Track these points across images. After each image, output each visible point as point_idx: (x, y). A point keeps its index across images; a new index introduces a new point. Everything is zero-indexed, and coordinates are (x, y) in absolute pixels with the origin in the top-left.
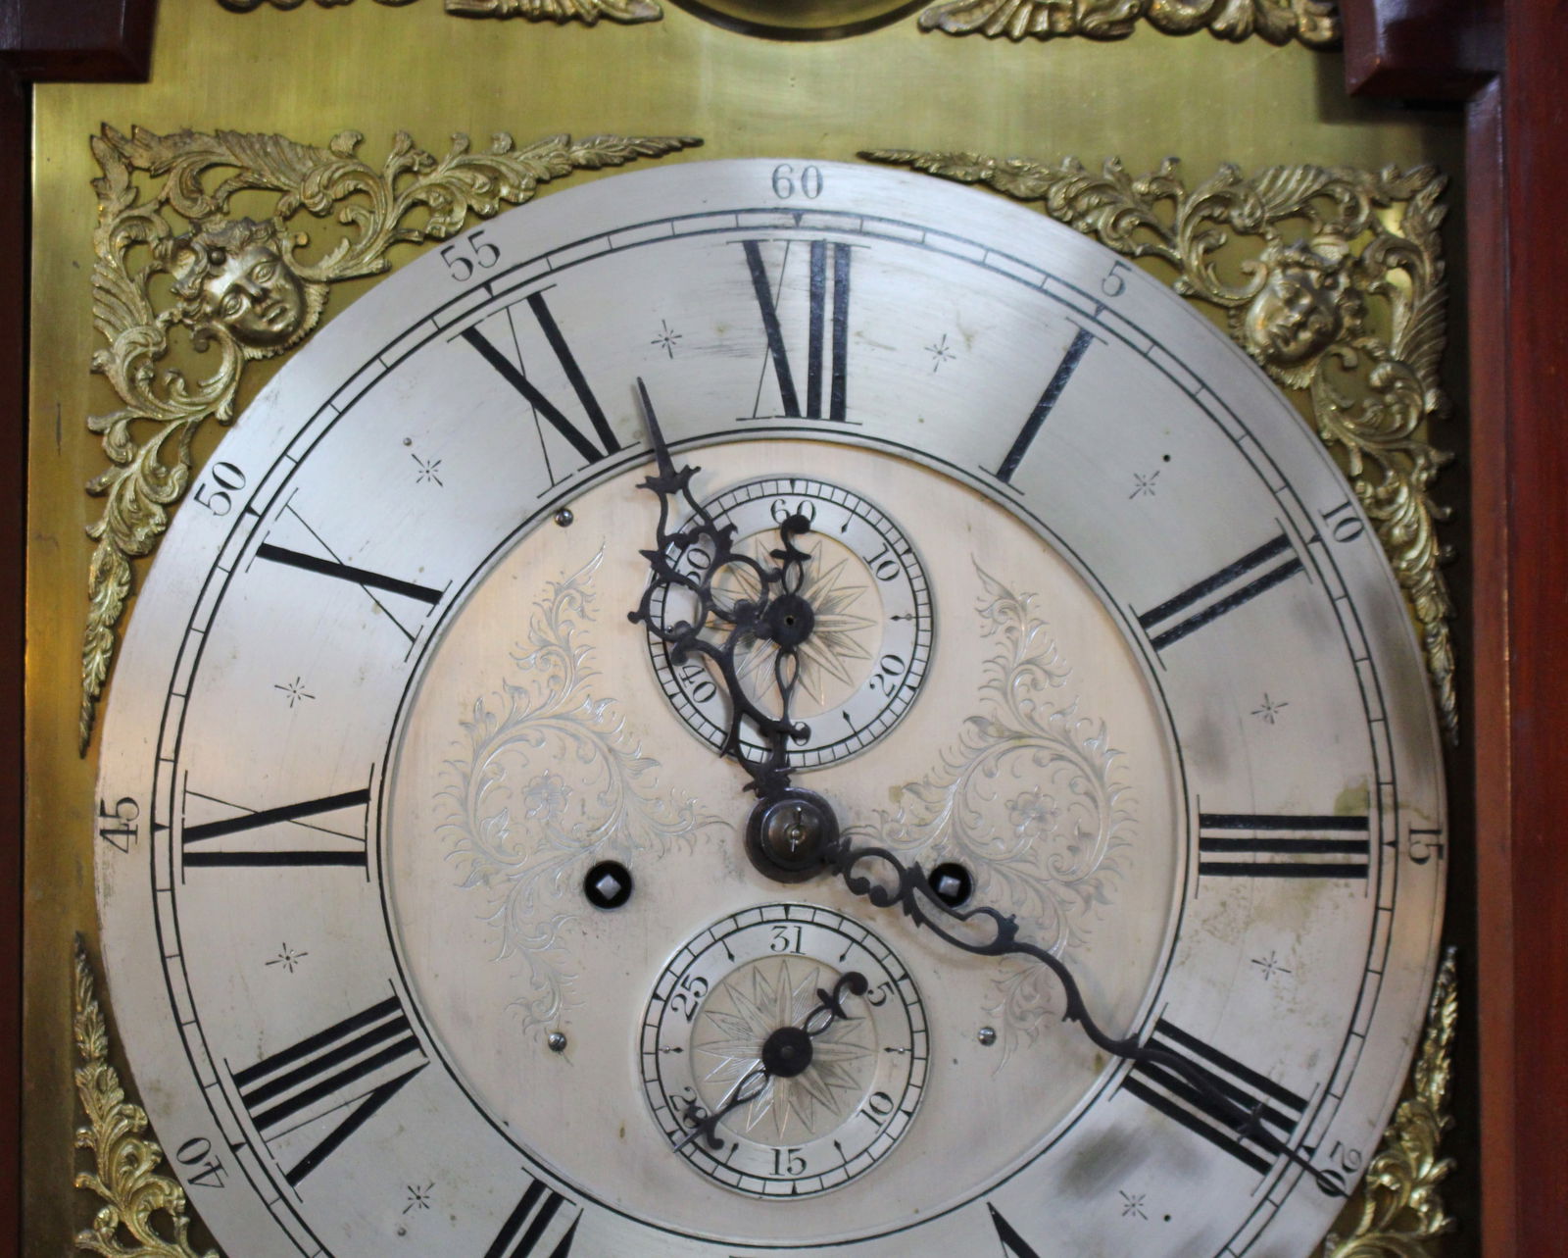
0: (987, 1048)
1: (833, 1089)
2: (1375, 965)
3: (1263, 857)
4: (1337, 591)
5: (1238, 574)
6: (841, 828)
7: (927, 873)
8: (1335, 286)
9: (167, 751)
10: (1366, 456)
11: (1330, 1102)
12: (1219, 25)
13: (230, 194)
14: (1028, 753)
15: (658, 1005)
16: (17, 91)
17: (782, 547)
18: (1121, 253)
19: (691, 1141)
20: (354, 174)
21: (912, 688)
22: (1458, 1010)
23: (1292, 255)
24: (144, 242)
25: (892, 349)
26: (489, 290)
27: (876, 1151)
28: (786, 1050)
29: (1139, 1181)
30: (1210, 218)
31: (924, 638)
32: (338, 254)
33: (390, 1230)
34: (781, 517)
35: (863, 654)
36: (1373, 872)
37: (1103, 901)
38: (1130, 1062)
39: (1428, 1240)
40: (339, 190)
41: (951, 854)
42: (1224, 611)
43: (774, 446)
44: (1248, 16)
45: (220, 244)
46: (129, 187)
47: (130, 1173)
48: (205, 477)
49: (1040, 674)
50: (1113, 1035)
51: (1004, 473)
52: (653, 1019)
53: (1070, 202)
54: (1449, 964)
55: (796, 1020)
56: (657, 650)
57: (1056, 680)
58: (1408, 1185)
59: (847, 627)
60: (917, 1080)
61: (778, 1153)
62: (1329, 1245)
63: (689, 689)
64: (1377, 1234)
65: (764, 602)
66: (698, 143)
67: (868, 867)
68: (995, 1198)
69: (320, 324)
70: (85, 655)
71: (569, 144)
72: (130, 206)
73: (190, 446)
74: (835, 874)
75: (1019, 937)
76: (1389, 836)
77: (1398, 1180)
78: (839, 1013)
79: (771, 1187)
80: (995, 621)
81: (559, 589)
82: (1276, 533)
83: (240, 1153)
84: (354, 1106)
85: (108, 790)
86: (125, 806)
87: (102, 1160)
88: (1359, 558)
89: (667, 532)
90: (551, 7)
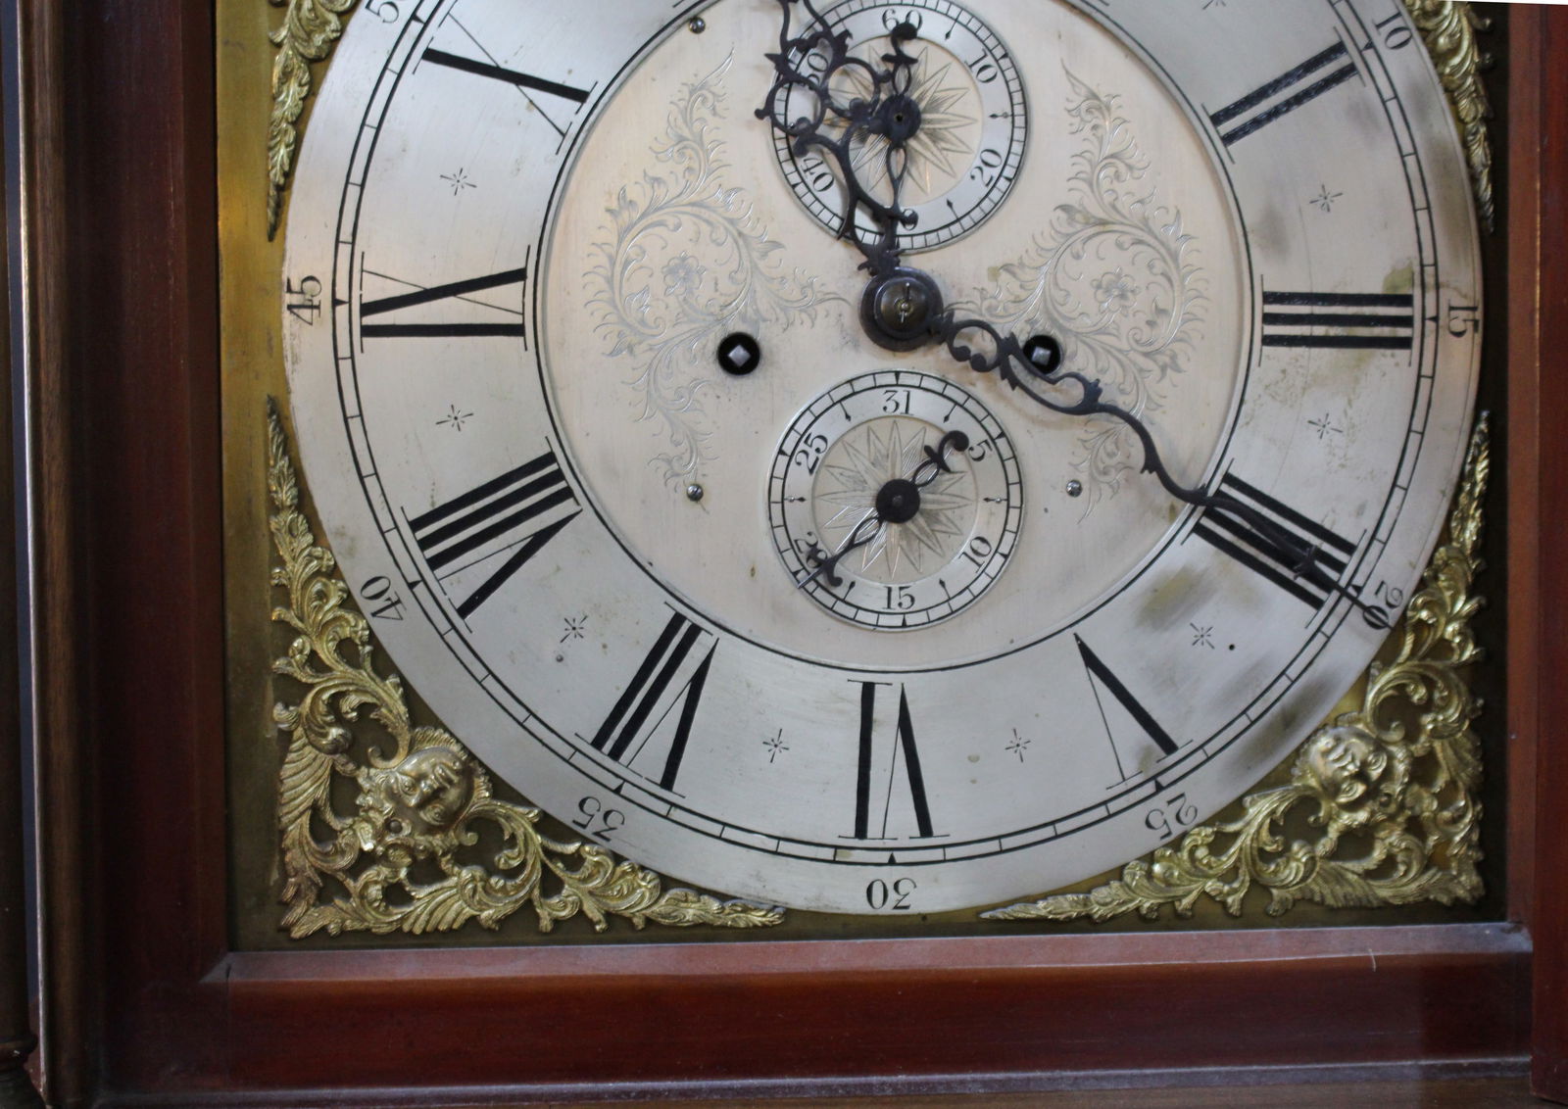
0: (1074, 499)
1: (938, 535)
2: (1417, 425)
3: (1319, 330)
5: (1299, 77)
6: (945, 305)
7: (1021, 344)
9: (346, 235)
11: (1376, 546)
14: (1114, 236)
15: (783, 460)
17: (892, 52)
19: (813, 578)
21: (1007, 179)
22: (1489, 466)
27: (976, 588)
28: (897, 499)
29: (1207, 615)
31: (1019, 134)
33: (551, 658)
34: (892, 25)
35: (964, 148)
36: (1416, 344)
37: (1178, 370)
38: (1201, 509)
39: (1460, 667)
41: (1043, 327)
42: (1287, 111)
47: (320, 607)
49: (1122, 167)
50: (1186, 485)
52: (780, 472)
54: (1483, 426)
55: (906, 474)
56: (781, 145)
57: (1137, 174)
58: (1443, 620)
59: (951, 124)
60: (1012, 525)
61: (890, 590)
62: (1374, 671)
63: (810, 179)
64: (1415, 662)
65: (877, 101)
67: (970, 339)
70: (270, 149)
74: (940, 343)
75: (1102, 400)
76: (1430, 312)
77: (1434, 615)
78: (943, 467)
79: (884, 620)
80: (1082, 120)
81: (693, 90)
82: (1333, 40)
83: (416, 589)
84: (517, 549)
85: (293, 270)
86: (309, 284)
87: (295, 596)
88: (1408, 64)
89: (789, 38)
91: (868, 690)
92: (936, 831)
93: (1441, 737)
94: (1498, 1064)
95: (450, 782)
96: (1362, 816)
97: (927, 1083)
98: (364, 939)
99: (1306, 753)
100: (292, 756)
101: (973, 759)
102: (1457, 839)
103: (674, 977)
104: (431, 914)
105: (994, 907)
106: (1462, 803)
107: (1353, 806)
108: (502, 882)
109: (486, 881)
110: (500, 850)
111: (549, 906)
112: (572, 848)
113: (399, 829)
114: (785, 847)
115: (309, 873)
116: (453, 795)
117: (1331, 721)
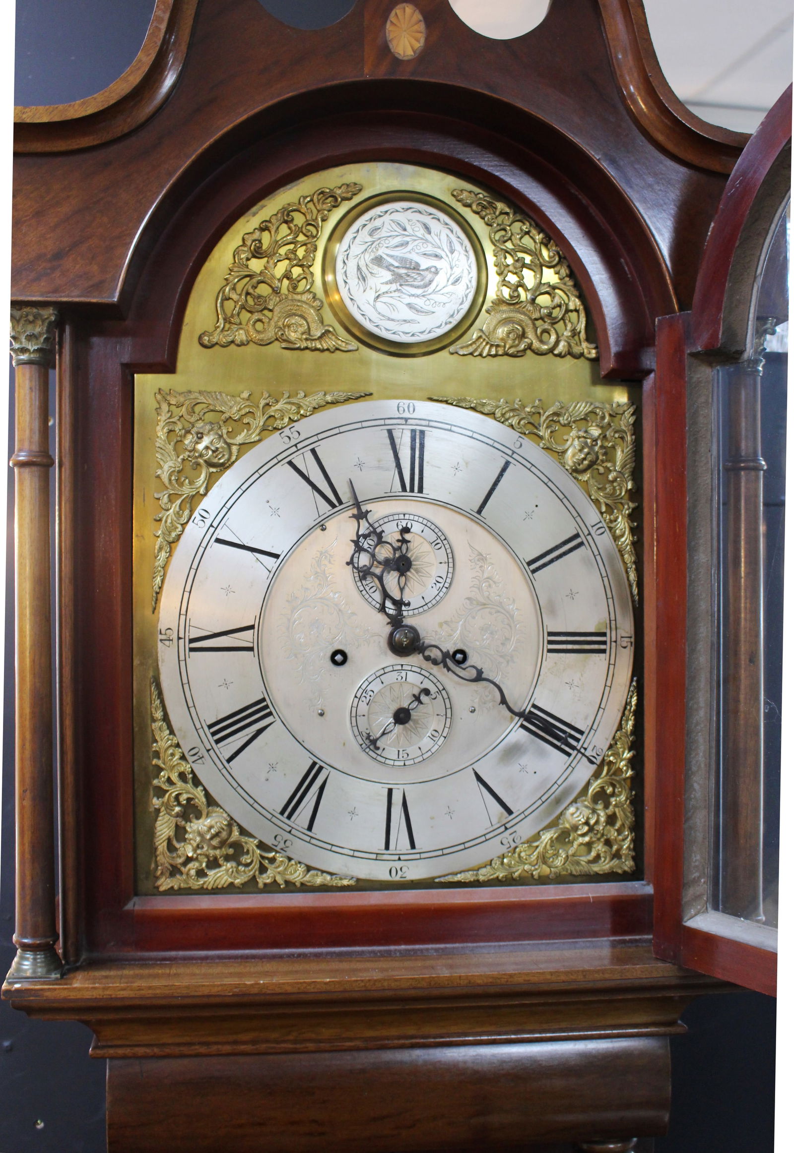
0: (472, 714)
1: (419, 729)
2: (609, 684)
3: (570, 647)
4: (596, 553)
5: (561, 547)
6: (421, 638)
7: (451, 653)
8: (597, 444)
9: (183, 611)
10: (607, 505)
11: (592, 732)
12: (556, 352)
13: (205, 413)
14: (488, 610)
15: (357, 700)
16: (129, 378)
17: (400, 538)
18: (521, 433)
19: (369, 747)
20: (248, 406)
21: (446, 588)
22: (638, 700)
23: (581, 434)
24: (174, 431)
25: (439, 468)
26: (297, 447)
27: (433, 750)
28: (402, 715)
29: (525, 760)
30: (552, 420)
31: (451, 570)
32: (243, 434)
33: (263, 779)
34: (400, 527)
35: (429, 576)
36: (608, 651)
37: (514, 662)
38: (522, 719)
39: (625, 779)
40: (243, 412)
41: (460, 646)
42: (557, 560)
43: (398, 502)
44: (566, 349)
45: (201, 432)
46: (169, 411)
47: (172, 759)
48: (196, 514)
49: (491, 582)
50: (517, 710)
51: (479, 512)
52: (355, 704)
53: (503, 415)
54: (634, 683)
55: (405, 705)
56: (356, 575)
57: (498, 585)
58: (619, 761)
59: (423, 566)
60: (448, 725)
61: (399, 751)
62: (591, 781)
63: (367, 588)
64: (608, 777)
65: (394, 558)
66: (371, 394)
67: (431, 651)
68: (475, 766)
69: (236, 460)
70: (154, 578)
71: (325, 395)
72: (169, 418)
73: (191, 503)
74: (419, 654)
75: (484, 676)
76: (614, 639)
77: (616, 758)
78: (420, 702)
79: (397, 763)
80: (476, 564)
81: (321, 553)
82: (575, 532)
83: (210, 752)
84: (250, 736)
85: (162, 625)
86: (169, 631)
87: (162, 755)
88: (604, 541)
89: (360, 533)
90: (319, 346)
91: (390, 791)
92: (417, 847)
93: (618, 807)
94: (640, 939)
95: (223, 829)
96: (587, 839)
97: (413, 950)
98: (188, 892)
99: (565, 814)
100: (160, 818)
101: (432, 818)
102: (625, 847)
103: (312, 908)
104: (215, 881)
105: (440, 877)
106: (627, 833)
107: (583, 835)
108: (243, 869)
109: (237, 868)
110: (243, 855)
111: (263, 878)
112: (271, 855)
113: (203, 847)
114: (356, 854)
115: (167, 865)
116: (224, 834)
117: (575, 801)
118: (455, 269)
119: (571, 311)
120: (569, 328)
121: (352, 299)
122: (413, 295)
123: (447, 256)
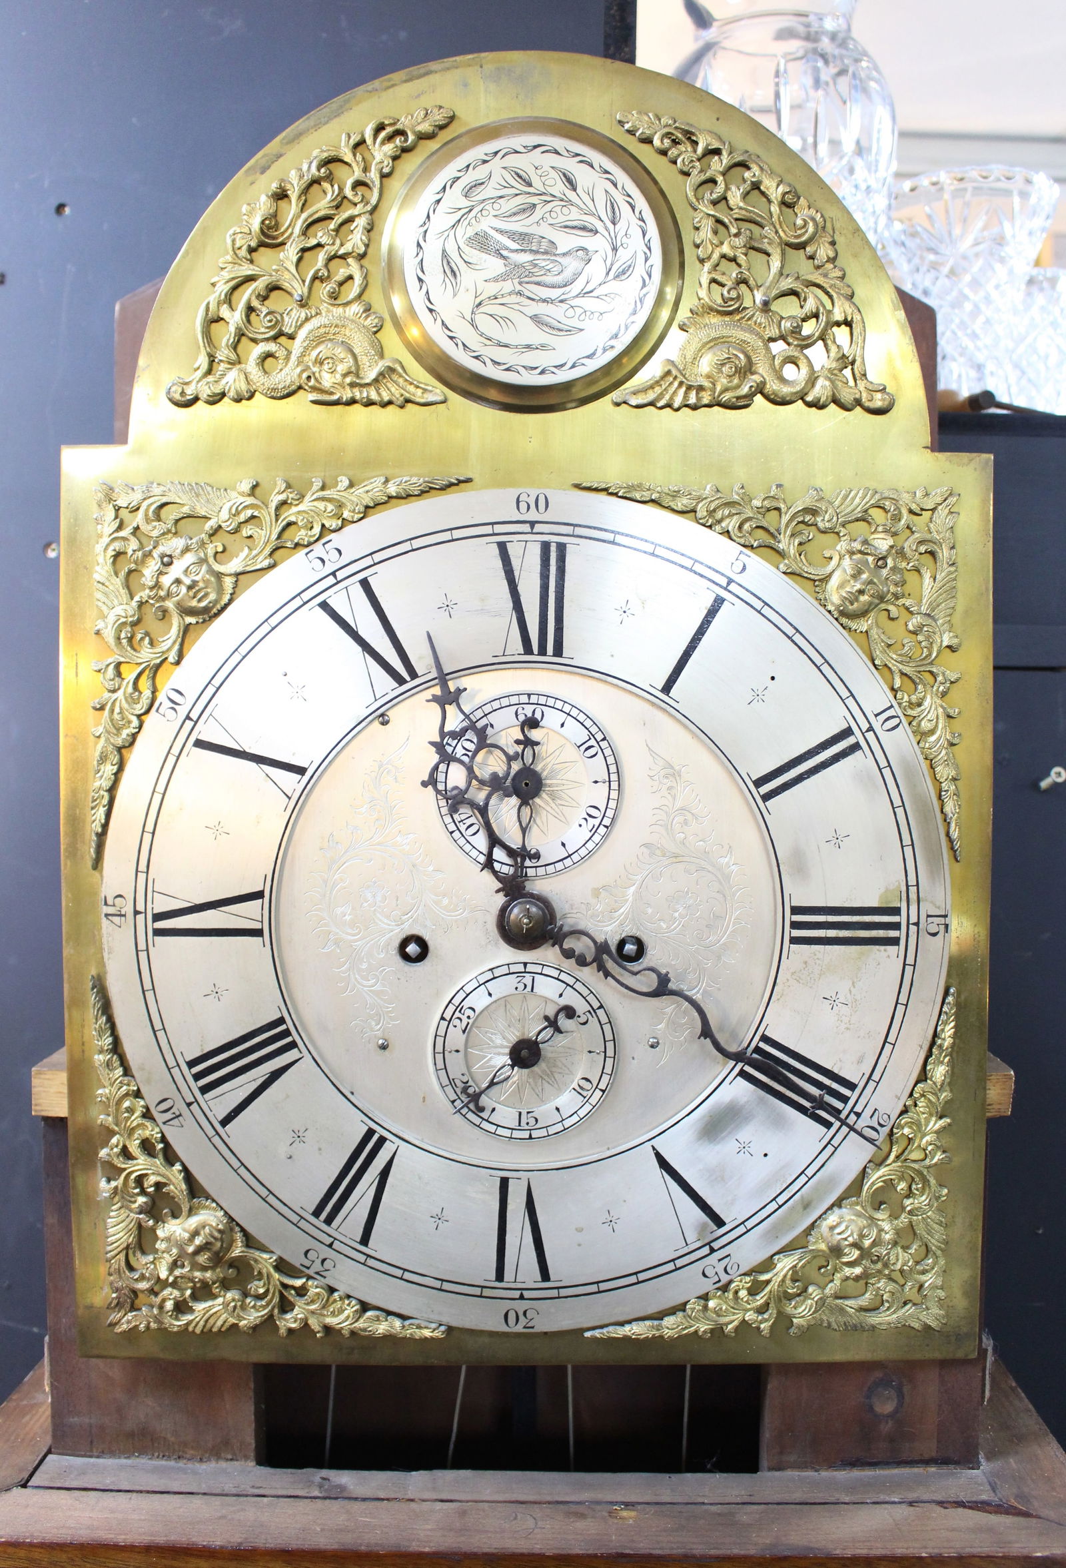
0: (653, 1050)
1: (556, 1076)
2: (903, 998)
3: (832, 933)
4: (883, 763)
5: (818, 753)
6: (558, 917)
7: (613, 943)
8: (885, 565)
9: (143, 867)
10: (903, 675)
11: (872, 1085)
12: (810, 398)
13: (179, 521)
14: (682, 866)
15: (444, 1024)
17: (521, 737)
18: (744, 546)
19: (466, 1105)
20: (251, 506)
21: (607, 827)
22: (955, 1028)
23: (857, 546)
24: (125, 553)
25: (594, 610)
26: (335, 577)
28: (524, 1053)
29: (746, 1133)
30: (802, 522)
31: (614, 795)
32: (242, 557)
33: (284, 1157)
34: (521, 718)
35: (576, 805)
36: (902, 941)
38: (740, 1064)
40: (242, 518)
41: (632, 930)
42: (808, 777)
43: (517, 672)
44: (828, 392)
45: (168, 553)
46: (116, 519)
47: (129, 1118)
48: (161, 697)
49: (689, 817)
50: (731, 1047)
51: (667, 688)
52: (441, 1032)
53: (711, 513)
54: (951, 999)
55: (532, 1035)
56: (443, 803)
57: (699, 821)
58: (920, 1135)
59: (565, 787)
60: (608, 1070)
61: (520, 1113)
62: (868, 1171)
63: (463, 827)
64: (898, 1165)
65: (508, 774)
66: (468, 481)
67: (575, 941)
69: (231, 601)
70: (92, 809)
71: (387, 481)
72: (117, 530)
73: (153, 678)
74: (553, 945)
75: (672, 986)
76: (913, 919)
77: (914, 1131)
78: (558, 1030)
79: (516, 1134)
80: (660, 782)
81: (381, 765)
82: (843, 726)
83: (192, 1107)
84: (260, 1082)
85: (108, 890)
86: (119, 900)
87: (112, 1109)
88: (899, 742)
89: (446, 730)
90: (374, 396)
91: (504, 1183)
92: (552, 1277)
93: (917, 1215)
95: (216, 1237)
96: (858, 1270)
98: (162, 1335)
99: (819, 1226)
100: (112, 1214)
101: (579, 1231)
102: (927, 1284)
104: (207, 1321)
105: (593, 1329)
106: (931, 1261)
107: (851, 1264)
108: (252, 1303)
109: (242, 1301)
110: (252, 1281)
111: (285, 1320)
112: (298, 1283)
113: (183, 1266)
114: (447, 1286)
115: (124, 1291)
116: (218, 1246)
117: (838, 1203)
118: (620, 250)
119: (838, 324)
120: (833, 354)
121: (431, 311)
122: (544, 301)
123: (607, 229)
